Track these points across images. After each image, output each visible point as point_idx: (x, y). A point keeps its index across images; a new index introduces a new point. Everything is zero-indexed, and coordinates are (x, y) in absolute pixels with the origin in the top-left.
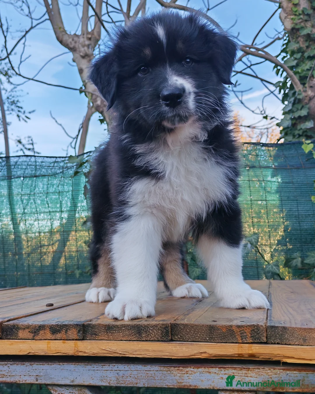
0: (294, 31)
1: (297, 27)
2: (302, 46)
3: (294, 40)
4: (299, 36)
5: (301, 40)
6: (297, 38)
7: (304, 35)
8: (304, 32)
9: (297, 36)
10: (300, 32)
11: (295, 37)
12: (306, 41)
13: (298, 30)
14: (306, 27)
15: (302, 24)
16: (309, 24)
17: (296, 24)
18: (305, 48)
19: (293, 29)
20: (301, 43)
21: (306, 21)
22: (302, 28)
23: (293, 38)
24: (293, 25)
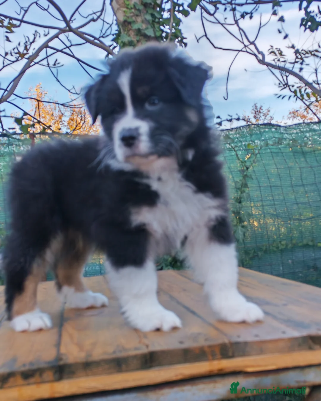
0: (126, 24)
1: (129, 20)
2: (133, 39)
3: (126, 33)
4: (131, 29)
5: (132, 33)
6: (128, 31)
7: (136, 30)
8: (135, 26)
9: (129, 29)
10: (132, 25)
11: (126, 30)
12: (137, 35)
13: (130, 23)
14: (137, 21)
15: (134, 18)
16: (139, 19)
17: (128, 17)
18: (136, 42)
19: (125, 21)
20: (132, 36)
21: (137, 15)
22: (134, 22)
23: (124, 30)
24: (125, 18)
